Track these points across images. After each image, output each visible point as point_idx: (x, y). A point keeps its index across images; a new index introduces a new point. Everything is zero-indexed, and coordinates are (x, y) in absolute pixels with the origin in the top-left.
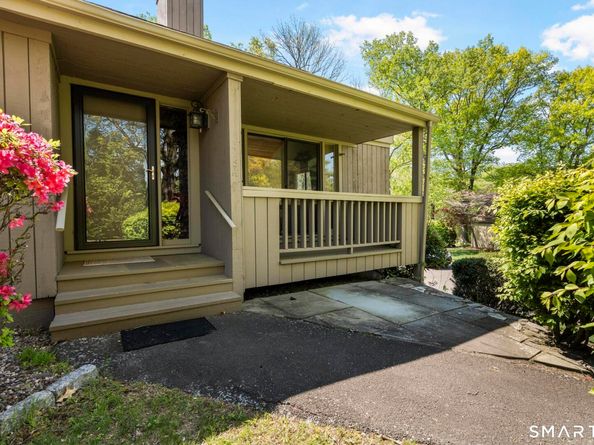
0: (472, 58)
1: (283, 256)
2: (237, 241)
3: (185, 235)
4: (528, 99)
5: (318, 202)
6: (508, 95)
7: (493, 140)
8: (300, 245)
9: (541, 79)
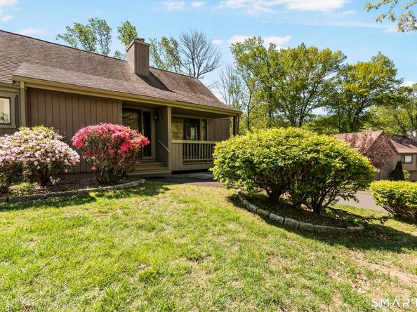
0: (295, 56)
1: (184, 162)
2: (170, 156)
3: (150, 155)
4: (333, 79)
5: (198, 144)
6: (319, 76)
7: (312, 103)
8: (195, 158)
9: (337, 67)
